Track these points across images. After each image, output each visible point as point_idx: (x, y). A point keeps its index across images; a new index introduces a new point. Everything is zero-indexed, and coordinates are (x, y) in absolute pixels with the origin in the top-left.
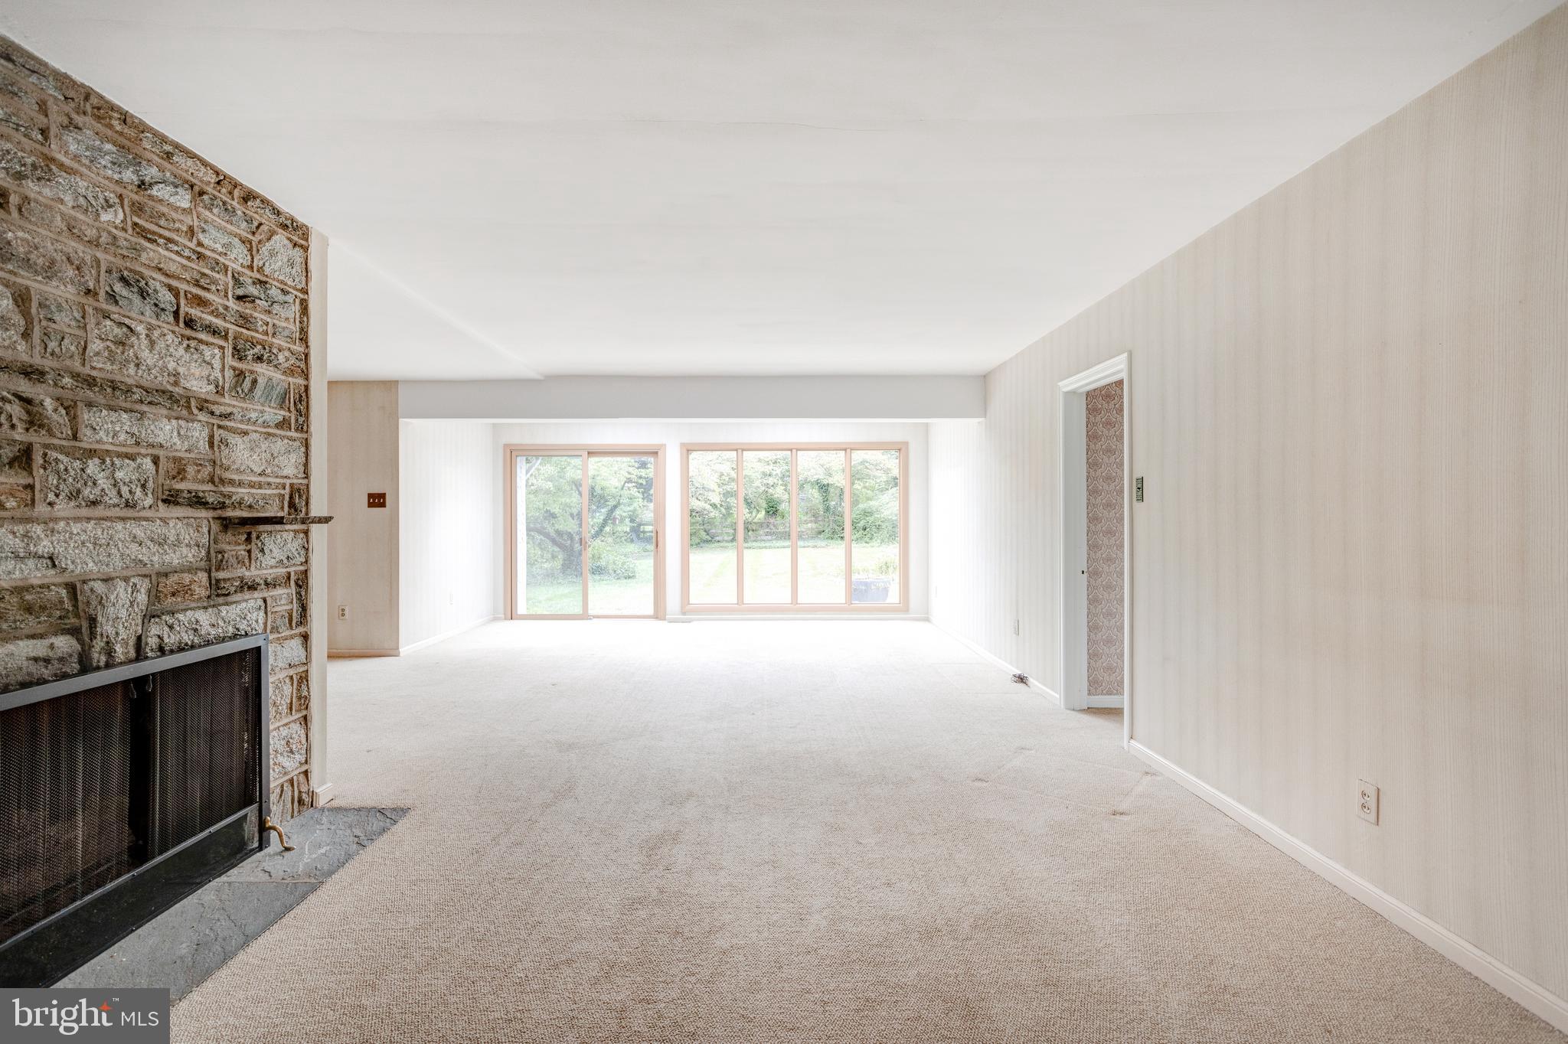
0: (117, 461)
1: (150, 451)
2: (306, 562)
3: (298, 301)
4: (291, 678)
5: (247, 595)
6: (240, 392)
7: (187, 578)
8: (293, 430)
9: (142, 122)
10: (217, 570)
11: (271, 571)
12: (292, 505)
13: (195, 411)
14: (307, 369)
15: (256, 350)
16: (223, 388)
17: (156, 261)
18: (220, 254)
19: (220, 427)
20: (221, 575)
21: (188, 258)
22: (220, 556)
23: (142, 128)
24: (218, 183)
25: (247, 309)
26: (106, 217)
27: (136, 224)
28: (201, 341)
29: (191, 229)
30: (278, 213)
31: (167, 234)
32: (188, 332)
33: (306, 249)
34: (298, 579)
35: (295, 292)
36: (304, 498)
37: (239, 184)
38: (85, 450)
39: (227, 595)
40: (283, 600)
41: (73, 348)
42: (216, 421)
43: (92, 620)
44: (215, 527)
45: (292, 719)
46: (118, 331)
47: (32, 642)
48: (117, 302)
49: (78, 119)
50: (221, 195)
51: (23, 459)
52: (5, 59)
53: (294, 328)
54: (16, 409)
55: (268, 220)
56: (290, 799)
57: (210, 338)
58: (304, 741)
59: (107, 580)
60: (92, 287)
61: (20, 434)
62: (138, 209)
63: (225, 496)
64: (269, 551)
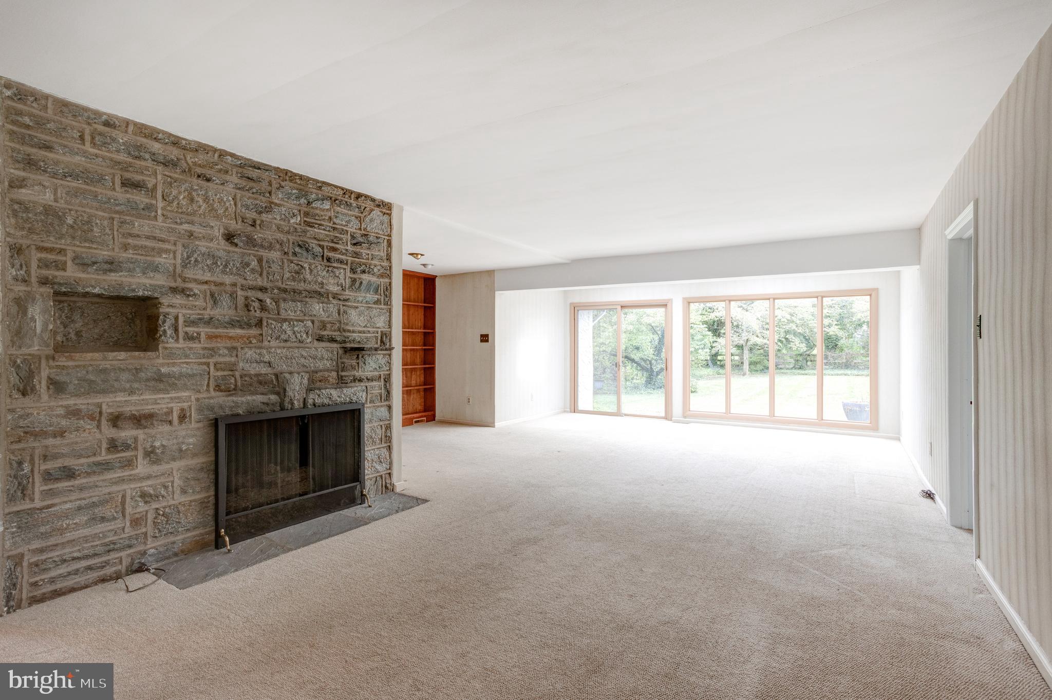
0: (295, 323)
1: (310, 318)
2: (390, 370)
3: (385, 241)
4: (381, 426)
5: (357, 384)
6: (354, 288)
7: (326, 374)
8: (382, 305)
10: (342, 371)
11: (370, 373)
12: (382, 341)
13: (331, 299)
14: (390, 274)
15: (362, 268)
16: (345, 287)
17: (313, 235)
18: (344, 226)
19: (343, 305)
20: (343, 374)
21: (329, 231)
22: (343, 365)
23: (308, 179)
24: (344, 194)
25: (357, 249)
26: (292, 221)
27: (305, 221)
28: (334, 267)
29: (330, 218)
30: (373, 200)
31: (319, 222)
32: (328, 264)
33: (390, 215)
34: (385, 378)
35: (384, 237)
36: (388, 338)
37: (355, 192)
38: (283, 319)
39: (347, 383)
40: (377, 387)
41: (278, 277)
42: (341, 303)
43: (285, 390)
44: (341, 352)
45: (381, 446)
46: (296, 268)
47: (262, 396)
48: (296, 256)
49: (283, 184)
50: (345, 199)
51: (259, 324)
52: (257, 169)
53: (383, 254)
54: (256, 304)
55: (369, 205)
56: (380, 485)
57: (339, 265)
58: (388, 458)
59: (291, 373)
60: (286, 251)
61: (258, 314)
62: (307, 214)
63: (346, 337)
64: (369, 363)
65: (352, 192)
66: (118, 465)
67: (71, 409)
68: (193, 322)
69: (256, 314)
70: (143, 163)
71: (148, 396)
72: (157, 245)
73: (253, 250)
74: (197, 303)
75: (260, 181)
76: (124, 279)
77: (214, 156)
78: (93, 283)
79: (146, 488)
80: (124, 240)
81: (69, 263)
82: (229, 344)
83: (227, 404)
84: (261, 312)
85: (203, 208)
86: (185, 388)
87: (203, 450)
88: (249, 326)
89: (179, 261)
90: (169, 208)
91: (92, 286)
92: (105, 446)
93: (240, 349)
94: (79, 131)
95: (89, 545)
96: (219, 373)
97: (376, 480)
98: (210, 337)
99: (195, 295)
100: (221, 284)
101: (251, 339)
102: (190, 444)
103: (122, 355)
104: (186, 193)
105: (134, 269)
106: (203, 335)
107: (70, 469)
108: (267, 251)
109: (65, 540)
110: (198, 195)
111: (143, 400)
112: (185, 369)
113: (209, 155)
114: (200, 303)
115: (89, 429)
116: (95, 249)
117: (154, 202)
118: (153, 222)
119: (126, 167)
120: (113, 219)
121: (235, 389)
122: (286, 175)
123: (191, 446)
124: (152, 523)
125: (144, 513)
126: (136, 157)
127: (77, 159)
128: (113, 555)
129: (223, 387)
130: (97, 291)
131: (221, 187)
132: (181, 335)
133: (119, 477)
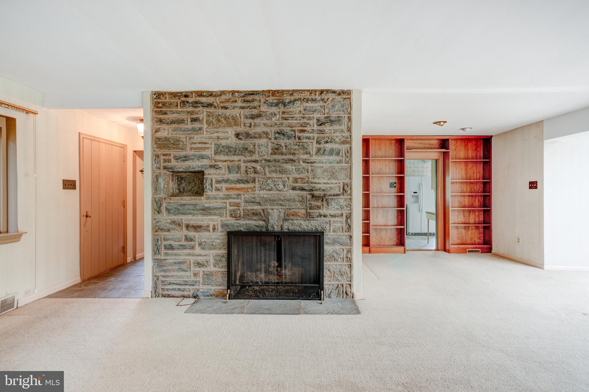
0: (276, 179)
1: (286, 176)
2: (351, 210)
3: (346, 118)
4: (343, 249)
5: (323, 218)
6: (319, 154)
7: (298, 211)
8: (343, 163)
9: (282, 90)
10: (310, 209)
11: (333, 212)
12: (344, 189)
13: (301, 163)
14: (351, 140)
15: (325, 140)
16: (312, 154)
17: (288, 125)
18: (311, 114)
19: (312, 166)
21: (299, 120)
22: (310, 206)
23: (283, 92)
24: (310, 93)
25: (322, 128)
26: (273, 119)
27: (283, 117)
28: (303, 142)
29: (300, 111)
30: (334, 92)
31: (292, 116)
32: (299, 141)
33: (349, 98)
34: (347, 215)
35: (344, 115)
36: (349, 187)
37: (318, 90)
38: (268, 177)
39: (314, 218)
40: (339, 223)
41: (265, 153)
42: (309, 165)
43: (268, 219)
44: (309, 197)
45: (343, 264)
46: (277, 147)
47: (255, 222)
48: (277, 139)
49: (267, 99)
50: (311, 97)
51: (254, 181)
52: (253, 95)
53: (344, 127)
54: (252, 170)
55: (331, 96)
56: (342, 291)
57: (307, 141)
58: (349, 273)
59: (272, 209)
60: (270, 137)
61: (253, 175)
62: (284, 113)
63: (313, 187)
64: (332, 205)
65: (316, 91)
66: (189, 247)
67: (172, 220)
68: (220, 182)
69: (251, 175)
70: (198, 109)
71: (200, 217)
72: (204, 146)
73: (251, 140)
74: (221, 172)
75: (254, 101)
76: (190, 164)
77: (229, 95)
78: (180, 167)
79: (199, 260)
80: (191, 146)
81: (172, 160)
82: (237, 192)
83: (236, 225)
84: (255, 174)
85: (224, 123)
86: (215, 214)
87: (223, 246)
88: (247, 182)
89: (213, 152)
90: (209, 127)
91: (179, 168)
92: (184, 238)
93: (242, 195)
94: (176, 103)
95: (178, 279)
96: (232, 208)
97: (338, 286)
98: (227, 189)
99: (220, 168)
100: (233, 161)
101: (249, 190)
102: (217, 243)
103: (188, 198)
104: (216, 118)
105: (194, 158)
106: (224, 188)
107: (172, 246)
108: (258, 139)
109: (170, 275)
110: (222, 117)
111: (198, 219)
112: (215, 205)
113: (227, 96)
114: (222, 172)
115: (178, 230)
116: (181, 152)
117: (202, 126)
118: (202, 135)
119: (191, 113)
120: (186, 137)
121: (240, 217)
122: (269, 93)
123: (218, 244)
124: (202, 277)
125: (198, 272)
126: (196, 107)
127: (175, 115)
128: (187, 287)
129: (233, 215)
130: (181, 170)
131: (233, 110)
132: (214, 188)
133: (189, 253)
